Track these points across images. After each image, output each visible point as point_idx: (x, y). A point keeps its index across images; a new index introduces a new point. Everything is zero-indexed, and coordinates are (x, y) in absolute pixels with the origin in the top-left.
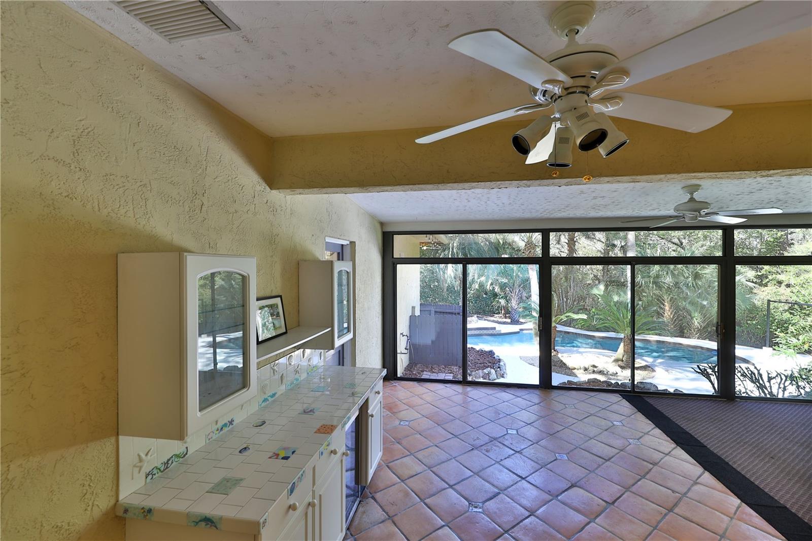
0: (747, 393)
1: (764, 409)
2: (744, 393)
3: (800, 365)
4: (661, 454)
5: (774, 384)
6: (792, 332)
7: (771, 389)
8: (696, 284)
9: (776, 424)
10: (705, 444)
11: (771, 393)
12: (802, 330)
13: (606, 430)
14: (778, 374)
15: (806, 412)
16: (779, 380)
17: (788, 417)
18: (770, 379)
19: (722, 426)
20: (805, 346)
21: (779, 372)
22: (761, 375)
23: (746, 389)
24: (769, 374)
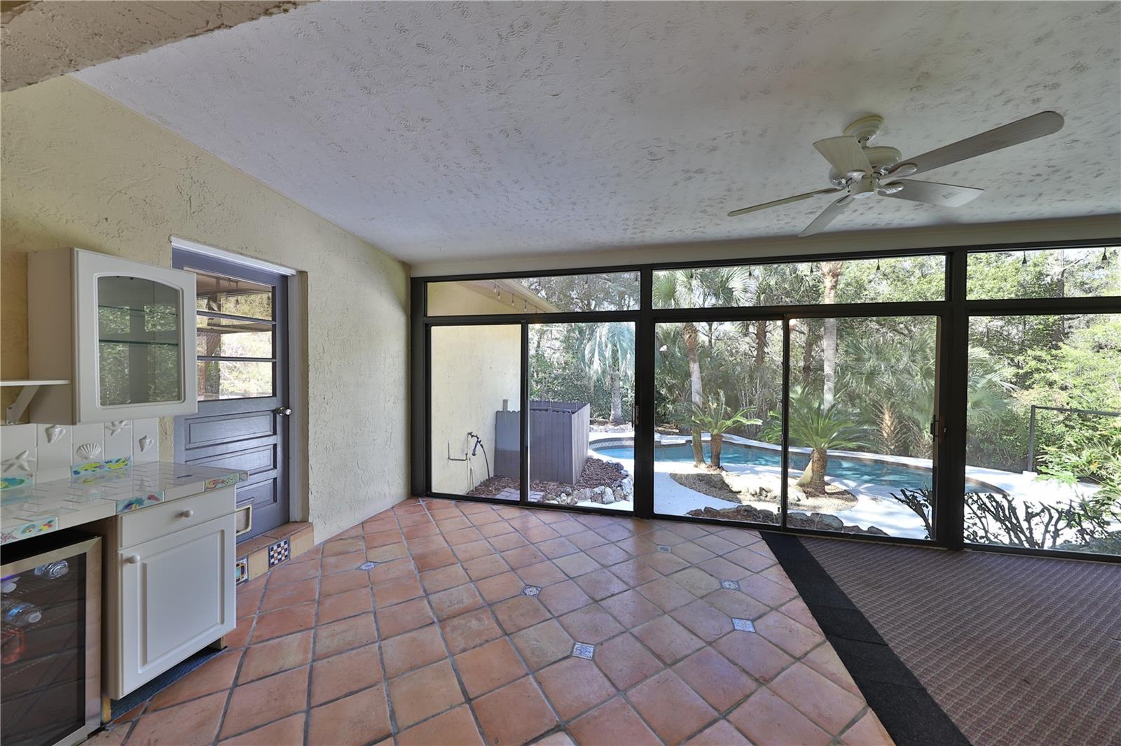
0: (988, 539)
1: (1015, 569)
2: (981, 538)
3: (1082, 495)
4: (786, 656)
5: (1037, 524)
6: (1070, 445)
7: (1031, 533)
8: (927, 385)
9: (1037, 600)
10: (886, 639)
11: (1031, 540)
12: (1087, 442)
13: (701, 598)
14: (1045, 508)
15: (1097, 578)
16: (1046, 518)
17: (1062, 587)
18: (1029, 517)
19: (930, 601)
20: (1091, 466)
21: (1046, 505)
22: (1013, 509)
23: (986, 532)
24: (1027, 507)
